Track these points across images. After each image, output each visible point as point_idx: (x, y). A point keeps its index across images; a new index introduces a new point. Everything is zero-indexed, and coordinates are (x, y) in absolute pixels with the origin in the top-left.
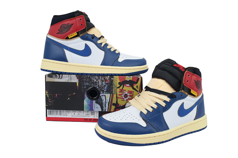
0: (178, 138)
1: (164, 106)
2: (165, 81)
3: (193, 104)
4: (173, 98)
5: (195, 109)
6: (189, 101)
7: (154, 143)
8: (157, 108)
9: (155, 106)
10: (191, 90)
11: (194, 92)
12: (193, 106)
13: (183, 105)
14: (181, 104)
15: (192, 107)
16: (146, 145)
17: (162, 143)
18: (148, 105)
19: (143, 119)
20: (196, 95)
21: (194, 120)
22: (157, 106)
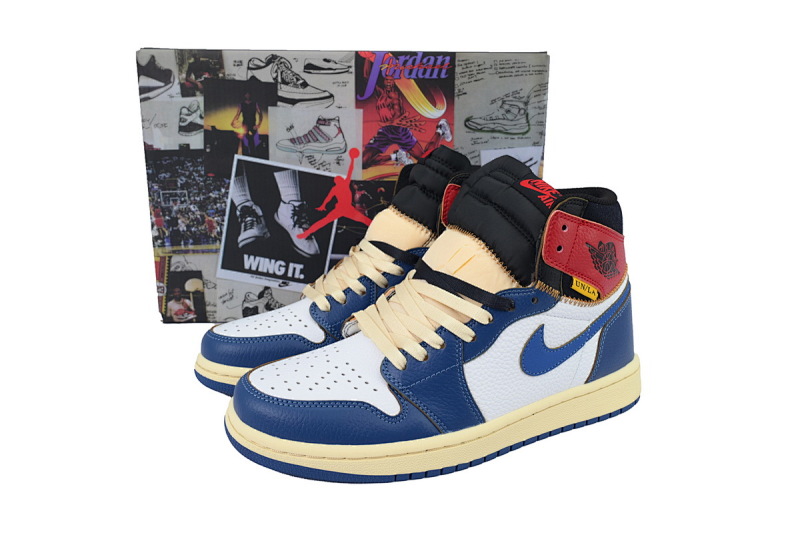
0: (523, 448)
1: (468, 339)
2: (483, 245)
3: (585, 325)
4: (503, 309)
5: (592, 345)
6: (564, 320)
7: (426, 473)
8: (442, 346)
9: (436, 341)
10: (575, 280)
11: (586, 285)
12: (581, 334)
13: (542, 333)
14: (531, 332)
15: (578, 336)
16: (395, 481)
17: (457, 470)
18: (413, 335)
19: (389, 386)
20: (594, 297)
21: (587, 382)
22: (441, 341)
